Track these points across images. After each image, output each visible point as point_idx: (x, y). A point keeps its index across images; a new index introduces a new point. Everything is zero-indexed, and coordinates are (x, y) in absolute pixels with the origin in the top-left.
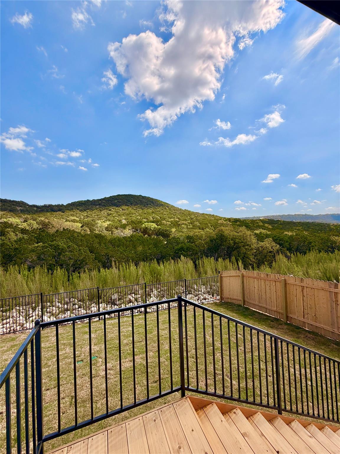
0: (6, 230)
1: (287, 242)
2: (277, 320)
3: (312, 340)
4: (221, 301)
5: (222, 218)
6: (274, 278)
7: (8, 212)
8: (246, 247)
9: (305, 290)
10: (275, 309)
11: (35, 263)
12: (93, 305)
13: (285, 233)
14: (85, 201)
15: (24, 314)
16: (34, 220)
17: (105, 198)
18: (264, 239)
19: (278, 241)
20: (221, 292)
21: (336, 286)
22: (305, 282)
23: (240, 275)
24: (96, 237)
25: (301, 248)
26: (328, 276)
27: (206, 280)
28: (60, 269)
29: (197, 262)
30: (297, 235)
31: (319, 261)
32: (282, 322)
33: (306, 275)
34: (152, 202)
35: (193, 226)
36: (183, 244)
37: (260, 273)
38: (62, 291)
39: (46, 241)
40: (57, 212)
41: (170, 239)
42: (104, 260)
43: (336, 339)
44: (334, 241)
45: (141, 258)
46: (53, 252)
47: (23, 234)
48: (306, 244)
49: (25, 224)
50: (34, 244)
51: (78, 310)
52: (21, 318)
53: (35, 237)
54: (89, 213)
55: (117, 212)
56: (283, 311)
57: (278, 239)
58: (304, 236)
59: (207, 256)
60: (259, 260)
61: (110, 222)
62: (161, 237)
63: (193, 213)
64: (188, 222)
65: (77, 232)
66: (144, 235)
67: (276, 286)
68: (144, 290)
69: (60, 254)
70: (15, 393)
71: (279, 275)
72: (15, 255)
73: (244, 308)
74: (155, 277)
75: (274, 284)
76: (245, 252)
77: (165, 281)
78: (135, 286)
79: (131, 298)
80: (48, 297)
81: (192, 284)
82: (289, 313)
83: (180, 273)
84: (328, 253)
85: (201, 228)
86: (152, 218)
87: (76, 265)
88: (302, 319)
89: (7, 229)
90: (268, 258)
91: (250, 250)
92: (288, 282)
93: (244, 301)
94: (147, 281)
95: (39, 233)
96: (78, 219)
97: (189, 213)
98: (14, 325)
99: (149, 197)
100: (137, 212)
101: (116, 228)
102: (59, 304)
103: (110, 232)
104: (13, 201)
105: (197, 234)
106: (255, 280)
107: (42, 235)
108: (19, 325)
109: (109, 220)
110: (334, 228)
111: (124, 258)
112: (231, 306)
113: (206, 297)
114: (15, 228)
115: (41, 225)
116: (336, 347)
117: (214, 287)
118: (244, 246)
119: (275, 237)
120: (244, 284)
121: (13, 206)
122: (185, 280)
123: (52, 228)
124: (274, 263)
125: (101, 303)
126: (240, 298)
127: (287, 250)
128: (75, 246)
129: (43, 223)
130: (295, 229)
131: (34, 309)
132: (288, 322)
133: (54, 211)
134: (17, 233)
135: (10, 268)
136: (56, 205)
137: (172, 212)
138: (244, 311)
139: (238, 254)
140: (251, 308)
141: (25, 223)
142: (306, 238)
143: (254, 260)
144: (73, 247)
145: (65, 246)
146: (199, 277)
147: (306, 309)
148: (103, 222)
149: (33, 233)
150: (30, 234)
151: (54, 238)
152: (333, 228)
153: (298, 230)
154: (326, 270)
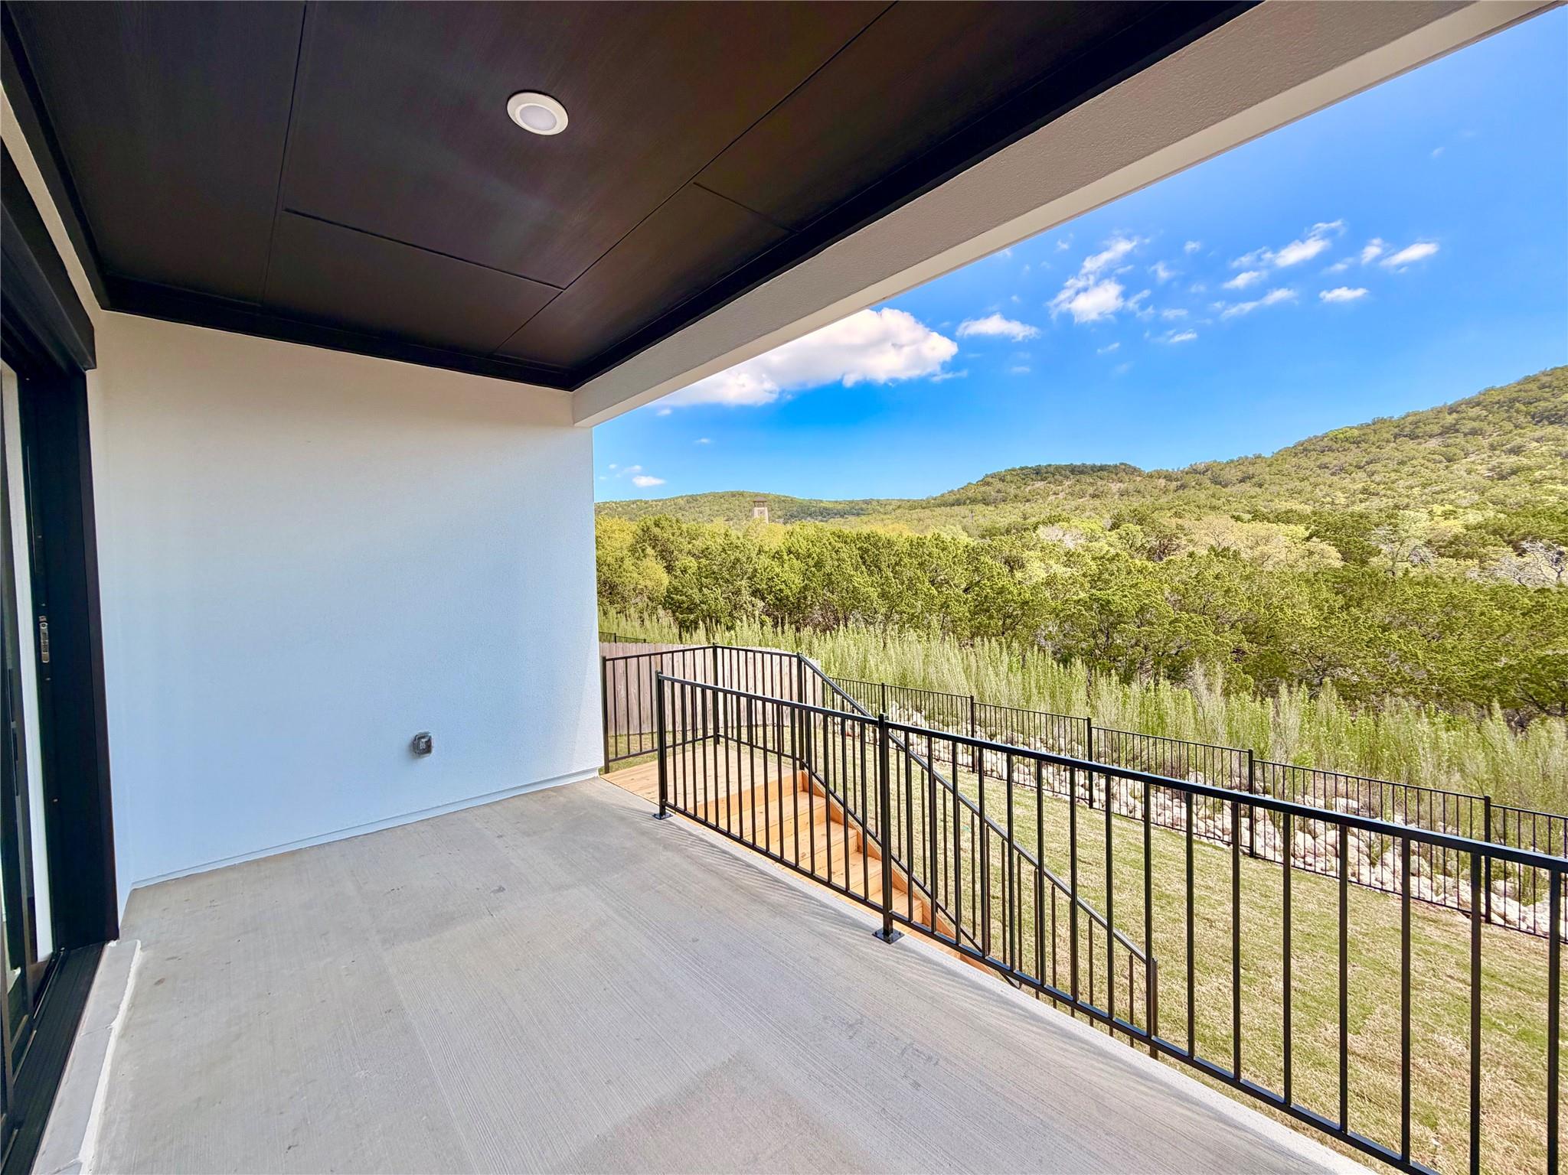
16: (1140, 522)
49: (1113, 536)
96: (1306, 509)
123: (1186, 546)
141: (1113, 532)
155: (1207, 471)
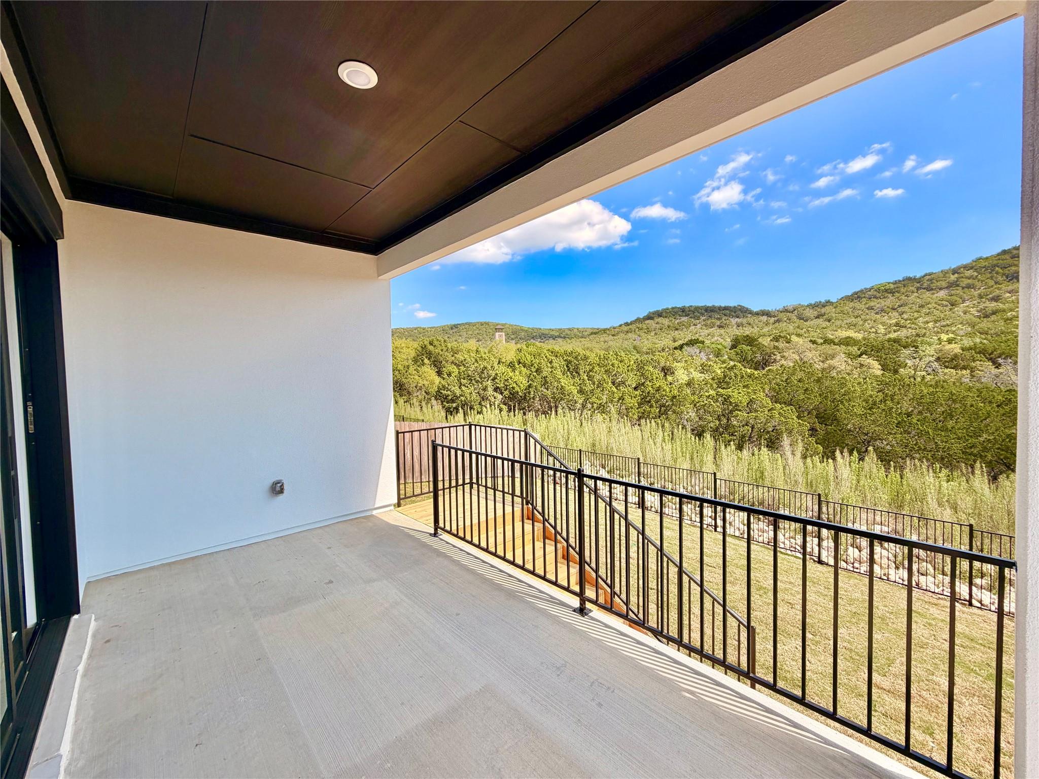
103: (966, 372)
115: (759, 354)
129: (763, 351)
155: (794, 310)
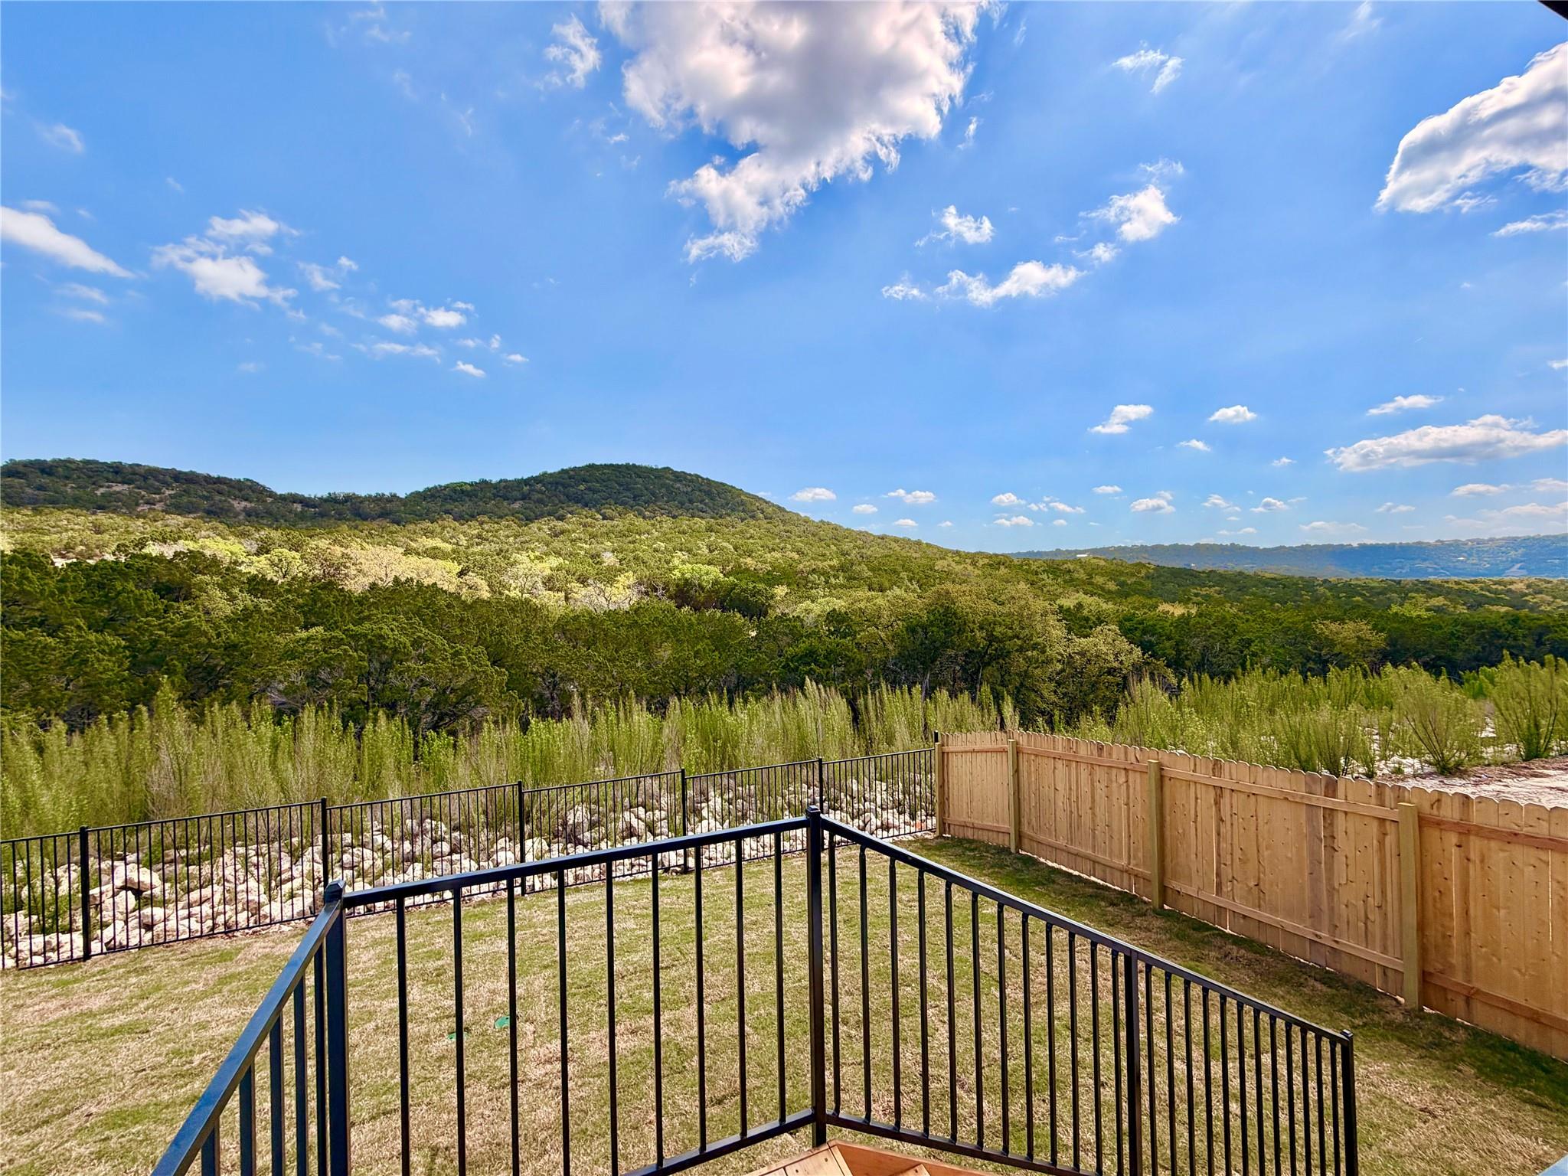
0: (194, 580)
1: (1169, 638)
2: (1128, 899)
3: (1244, 966)
4: (940, 836)
5: (947, 551)
6: (1122, 756)
7: (201, 518)
8: (1029, 653)
9: (1226, 801)
10: (1124, 862)
11: (298, 696)
12: (502, 842)
13: (1161, 608)
14: (471, 485)
15: (262, 871)
16: (296, 547)
17: (545, 474)
18: (1091, 628)
19: (1138, 633)
20: (941, 803)
21: (1331, 789)
22: (1227, 774)
23: (1009, 748)
24: (513, 610)
25: (1214, 660)
26: (1303, 757)
27: (889, 764)
28: (388, 717)
29: (861, 701)
30: (1200, 615)
31: (1273, 705)
32: (1145, 908)
33: (1230, 750)
34: (709, 493)
35: (850, 579)
36: (815, 642)
37: (1077, 741)
38: (394, 792)
39: (336, 622)
40: (374, 519)
41: (767, 623)
42: (539, 689)
43: (1323, 963)
44: (1326, 638)
45: (668, 685)
46: (361, 659)
47: (256, 596)
48: (1233, 643)
49: (262, 562)
50: (293, 631)
51: (451, 863)
52: (252, 883)
53: (298, 607)
54: (486, 527)
55: (585, 526)
56: (1150, 871)
57: (1136, 629)
58: (1224, 618)
59: (894, 684)
60: (1072, 699)
61: (561, 560)
62: (738, 615)
63: (849, 534)
64: (832, 563)
65: (445, 592)
66: (679, 607)
67: (1128, 787)
68: (679, 794)
69: (386, 667)
70: (235, 1134)
71: (1141, 750)
72: (229, 668)
73: (1016, 858)
74: (715, 751)
75: (1122, 780)
76: (1026, 672)
77: (750, 765)
78: (649, 781)
79: (634, 822)
80: (347, 812)
81: (843, 777)
82: (1169, 875)
83: (803, 738)
84: (1306, 677)
85: (875, 586)
86: (708, 547)
87: (441, 706)
88: (1211, 896)
89: (200, 577)
90: (1103, 692)
91: (1043, 662)
92: (1171, 771)
93: (1020, 837)
94: (691, 766)
95: (313, 592)
96: (448, 547)
97: (838, 535)
98: (227, 907)
99: (698, 476)
100: (653, 525)
101: (583, 581)
102: (385, 837)
103: (562, 594)
104: (219, 478)
105: (862, 605)
106: (1059, 764)
107: (322, 599)
108: (244, 910)
109: (558, 554)
110: (1329, 594)
111: (610, 686)
112: (972, 850)
113: (891, 821)
114: (227, 575)
115: (317, 566)
116: (1325, 989)
117: (918, 788)
118: (1021, 650)
119: (1129, 620)
120: (1021, 778)
121: (218, 498)
122: (820, 761)
123: (356, 576)
124: (1122, 709)
125: (531, 837)
126: (1008, 825)
127: (1168, 666)
128: (439, 641)
129: (326, 560)
130: (1196, 595)
131: (296, 855)
132: (1166, 907)
133: (364, 518)
134: (236, 591)
135: (211, 712)
136: (370, 496)
137: (776, 530)
138: (1018, 870)
139: (1002, 676)
140: (1042, 860)
141: (262, 558)
142: (1233, 626)
143: (1054, 698)
144: (433, 643)
145: (403, 639)
146: (867, 754)
147: (1229, 863)
148: (537, 558)
149: (288, 591)
150: (279, 595)
151: (366, 613)
152: (1324, 594)
153: (1207, 597)
154: (1298, 734)
